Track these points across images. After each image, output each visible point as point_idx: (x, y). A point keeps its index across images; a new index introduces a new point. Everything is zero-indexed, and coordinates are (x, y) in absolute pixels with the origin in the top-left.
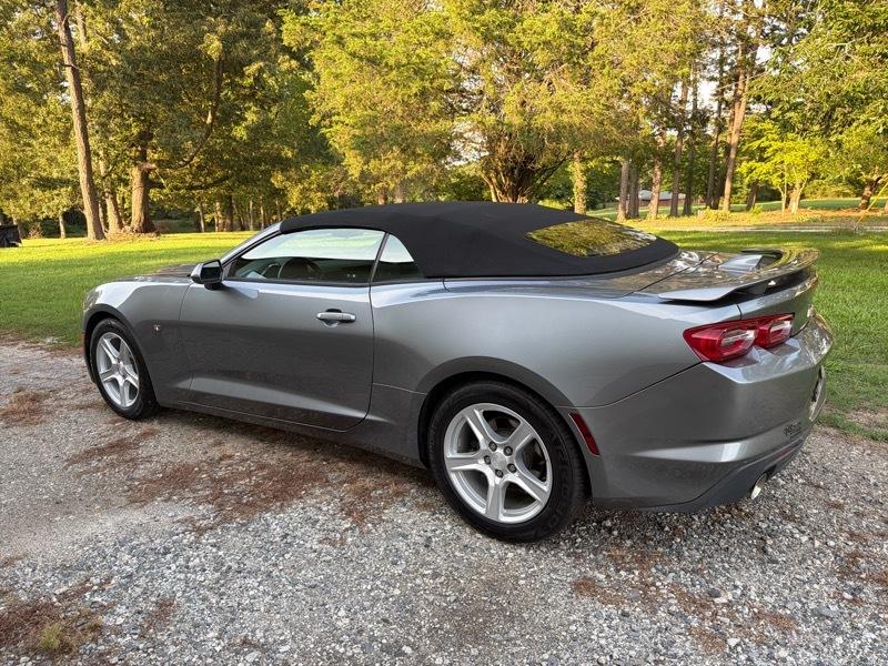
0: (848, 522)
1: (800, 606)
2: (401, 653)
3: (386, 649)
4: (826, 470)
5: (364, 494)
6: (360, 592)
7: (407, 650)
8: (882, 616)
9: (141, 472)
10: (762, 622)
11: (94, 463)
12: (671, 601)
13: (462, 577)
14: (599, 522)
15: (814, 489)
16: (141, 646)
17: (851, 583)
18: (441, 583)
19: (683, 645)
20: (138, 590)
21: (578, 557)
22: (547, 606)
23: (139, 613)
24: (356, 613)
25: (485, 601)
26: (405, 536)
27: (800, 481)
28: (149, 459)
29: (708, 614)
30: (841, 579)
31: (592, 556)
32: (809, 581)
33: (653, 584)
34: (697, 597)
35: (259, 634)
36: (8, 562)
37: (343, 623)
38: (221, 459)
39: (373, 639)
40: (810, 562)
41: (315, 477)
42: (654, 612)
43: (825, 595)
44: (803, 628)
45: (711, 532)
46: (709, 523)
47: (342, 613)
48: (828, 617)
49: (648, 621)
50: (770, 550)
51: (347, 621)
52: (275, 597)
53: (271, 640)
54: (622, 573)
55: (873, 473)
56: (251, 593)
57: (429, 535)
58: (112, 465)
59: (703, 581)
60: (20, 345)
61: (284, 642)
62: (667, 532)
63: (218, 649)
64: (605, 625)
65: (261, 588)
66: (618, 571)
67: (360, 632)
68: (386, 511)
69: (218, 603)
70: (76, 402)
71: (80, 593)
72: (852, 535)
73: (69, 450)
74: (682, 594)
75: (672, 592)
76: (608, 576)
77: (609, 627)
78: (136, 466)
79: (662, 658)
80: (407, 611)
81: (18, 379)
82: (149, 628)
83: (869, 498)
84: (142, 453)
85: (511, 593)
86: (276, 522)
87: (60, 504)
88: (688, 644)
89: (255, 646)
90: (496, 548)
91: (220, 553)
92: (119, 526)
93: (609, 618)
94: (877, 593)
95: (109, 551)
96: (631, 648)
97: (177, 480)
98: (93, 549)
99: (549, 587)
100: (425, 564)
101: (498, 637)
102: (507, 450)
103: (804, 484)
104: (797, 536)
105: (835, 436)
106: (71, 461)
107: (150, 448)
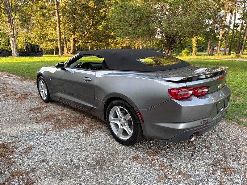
0: (224, 150)
1: (194, 172)
2: (79, 169)
3: (76, 167)
4: (227, 135)
5: (91, 127)
6: (77, 152)
7: (81, 168)
8: (218, 179)
9: (41, 116)
10: (180, 175)
11: (32, 112)
12: (157, 166)
13: (105, 151)
14: (149, 141)
15: (219, 140)
16: (20, 157)
17: (214, 168)
18: (99, 152)
19: (154, 178)
20: (26, 144)
21: (138, 150)
22: (123, 162)
23: (23, 149)
24: (73, 157)
25: (107, 158)
26: (96, 139)
27: (216, 137)
28: (44, 112)
29: (166, 171)
30: (212, 167)
31: (142, 150)
32: (202, 166)
33: (155, 160)
34: (165, 166)
35: (48, 159)
36: (2, 134)
37: (69, 159)
38: (61, 114)
39: (74, 164)
40: (205, 160)
41: (82, 121)
42: (151, 168)
43: (205, 170)
44: (192, 179)
45: (180, 148)
46: (181, 146)
47: (70, 156)
48: (201, 177)
49: (148, 170)
50: (195, 155)
51: (70, 158)
52: (56, 150)
53: (50, 160)
54: (148, 156)
55: (242, 137)
56: (51, 148)
57: (102, 139)
58: (35, 113)
59: (170, 161)
60: (30, 82)
61: (52, 161)
62: (167, 146)
63: (36, 161)
64: (136, 169)
65: (54, 148)
66: (147, 155)
67: (72, 162)
68: (94, 132)
69: (42, 149)
70: (35, 97)
71: (12, 143)
72: (223, 154)
73: (28, 108)
74: (162, 164)
75: (159, 163)
76: (144, 156)
78: (41, 114)
79: (146, 180)
80: (86, 158)
81: (25, 90)
82: (23, 153)
83: (235, 144)
84: (44, 111)
85: (115, 157)
86: (64, 132)
87: (20, 122)
88: (155, 178)
89: (45, 162)
90: (118, 145)
91: (49, 138)
92: (30, 128)
93: (138, 168)
94: (221, 172)
95: (24, 134)
96: (139, 177)
97: (48, 118)
98: (21, 133)
99: (126, 157)
100: (97, 147)
101: (106, 168)
102: (125, 119)
103: (217, 138)
104: (205, 153)
105: (236, 125)
106: (27, 111)
107: (46, 110)
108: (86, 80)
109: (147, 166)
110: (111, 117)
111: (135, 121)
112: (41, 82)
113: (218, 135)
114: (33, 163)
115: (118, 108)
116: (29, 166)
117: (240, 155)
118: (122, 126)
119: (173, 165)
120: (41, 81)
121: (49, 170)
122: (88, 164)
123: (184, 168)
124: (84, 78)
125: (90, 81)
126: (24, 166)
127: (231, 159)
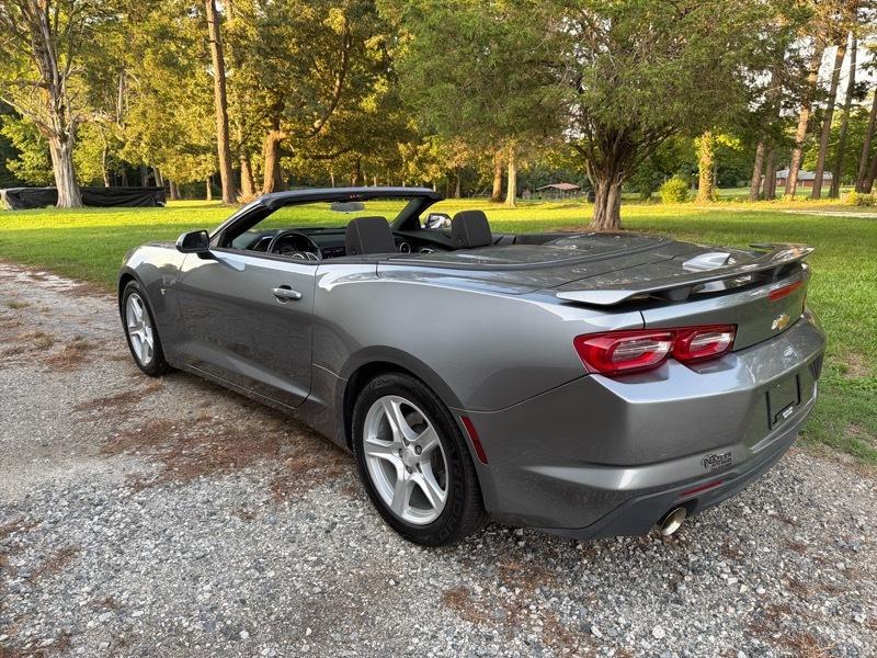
0: (799, 567)
2: (237, 637)
3: (226, 631)
4: (811, 503)
5: (299, 471)
6: (237, 568)
7: (244, 634)
9: (125, 426)
11: (94, 412)
12: (536, 629)
13: (341, 568)
14: (511, 530)
15: (781, 523)
16: (23, 590)
17: (756, 642)
18: (318, 572)
20: (54, 536)
21: (467, 563)
22: (407, 611)
23: (41, 558)
24: (221, 589)
25: (348, 597)
27: (770, 512)
28: (139, 414)
29: (566, 651)
30: (747, 635)
31: (482, 566)
32: (708, 632)
33: (527, 607)
34: (567, 629)
35: (125, 595)
37: (203, 598)
38: (198, 420)
39: (220, 618)
40: (722, 609)
41: (272, 448)
42: (511, 637)
43: (717, 650)
45: (628, 559)
46: (631, 548)
47: (207, 587)
49: (497, 647)
50: (684, 588)
51: (208, 596)
52: (161, 561)
53: (131, 603)
54: (503, 589)
56: (143, 554)
57: (336, 520)
58: (107, 416)
59: (585, 611)
61: (140, 607)
62: (580, 550)
63: (81, 604)
64: (451, 643)
65: (154, 551)
66: (500, 585)
67: (212, 610)
68: (311, 491)
69: (110, 558)
70: (115, 354)
71: (5, 532)
72: (794, 584)
73: (83, 398)
74: (554, 623)
75: (542, 619)
76: (486, 590)
77: (453, 646)
78: (125, 420)
80: (268, 595)
81: (82, 329)
82: (39, 574)
83: (843, 543)
84: (139, 407)
85: (379, 593)
86: (201, 490)
87: (45, 449)
89: (114, 607)
90: (393, 543)
91: (142, 512)
92: (78, 474)
93: (459, 636)
95: (55, 496)
97: (151, 436)
98: (44, 492)
99: (419, 593)
100: (315, 550)
101: (337, 637)
102: (418, 447)
103: (772, 516)
104: (725, 576)
105: (847, 465)
106: (78, 409)
107: (148, 403)
108: (282, 298)
109: (495, 632)
110: (371, 437)
111: (454, 456)
112: (134, 301)
113: (777, 504)
114: (70, 613)
115: (394, 405)
116: (52, 624)
117: (858, 588)
118: (411, 473)
119: (595, 629)
120: (134, 297)
121: (123, 643)
122: (273, 617)
123: (638, 638)
124: (276, 290)
125: (296, 299)
126: (34, 626)
127: (822, 603)
